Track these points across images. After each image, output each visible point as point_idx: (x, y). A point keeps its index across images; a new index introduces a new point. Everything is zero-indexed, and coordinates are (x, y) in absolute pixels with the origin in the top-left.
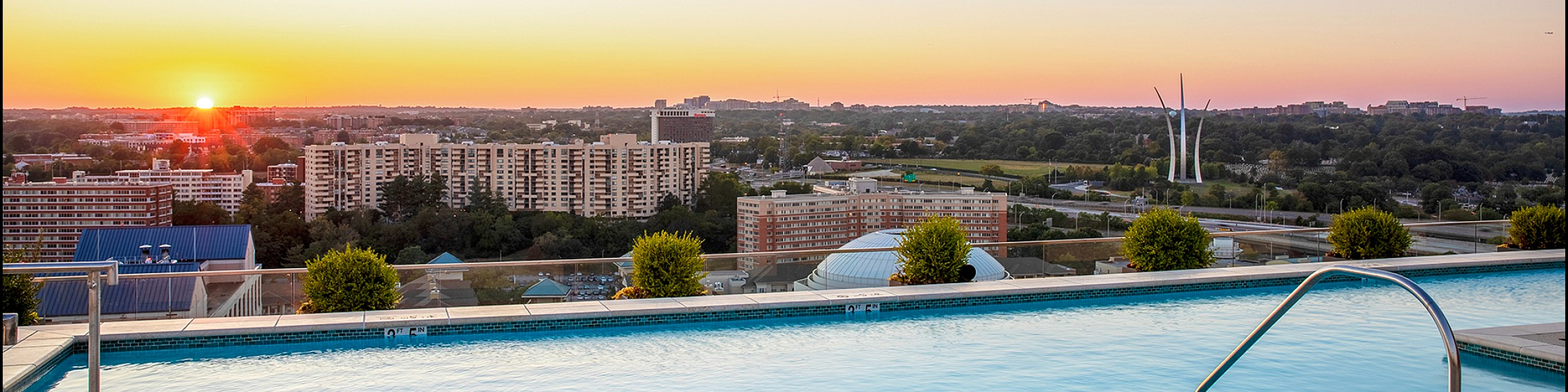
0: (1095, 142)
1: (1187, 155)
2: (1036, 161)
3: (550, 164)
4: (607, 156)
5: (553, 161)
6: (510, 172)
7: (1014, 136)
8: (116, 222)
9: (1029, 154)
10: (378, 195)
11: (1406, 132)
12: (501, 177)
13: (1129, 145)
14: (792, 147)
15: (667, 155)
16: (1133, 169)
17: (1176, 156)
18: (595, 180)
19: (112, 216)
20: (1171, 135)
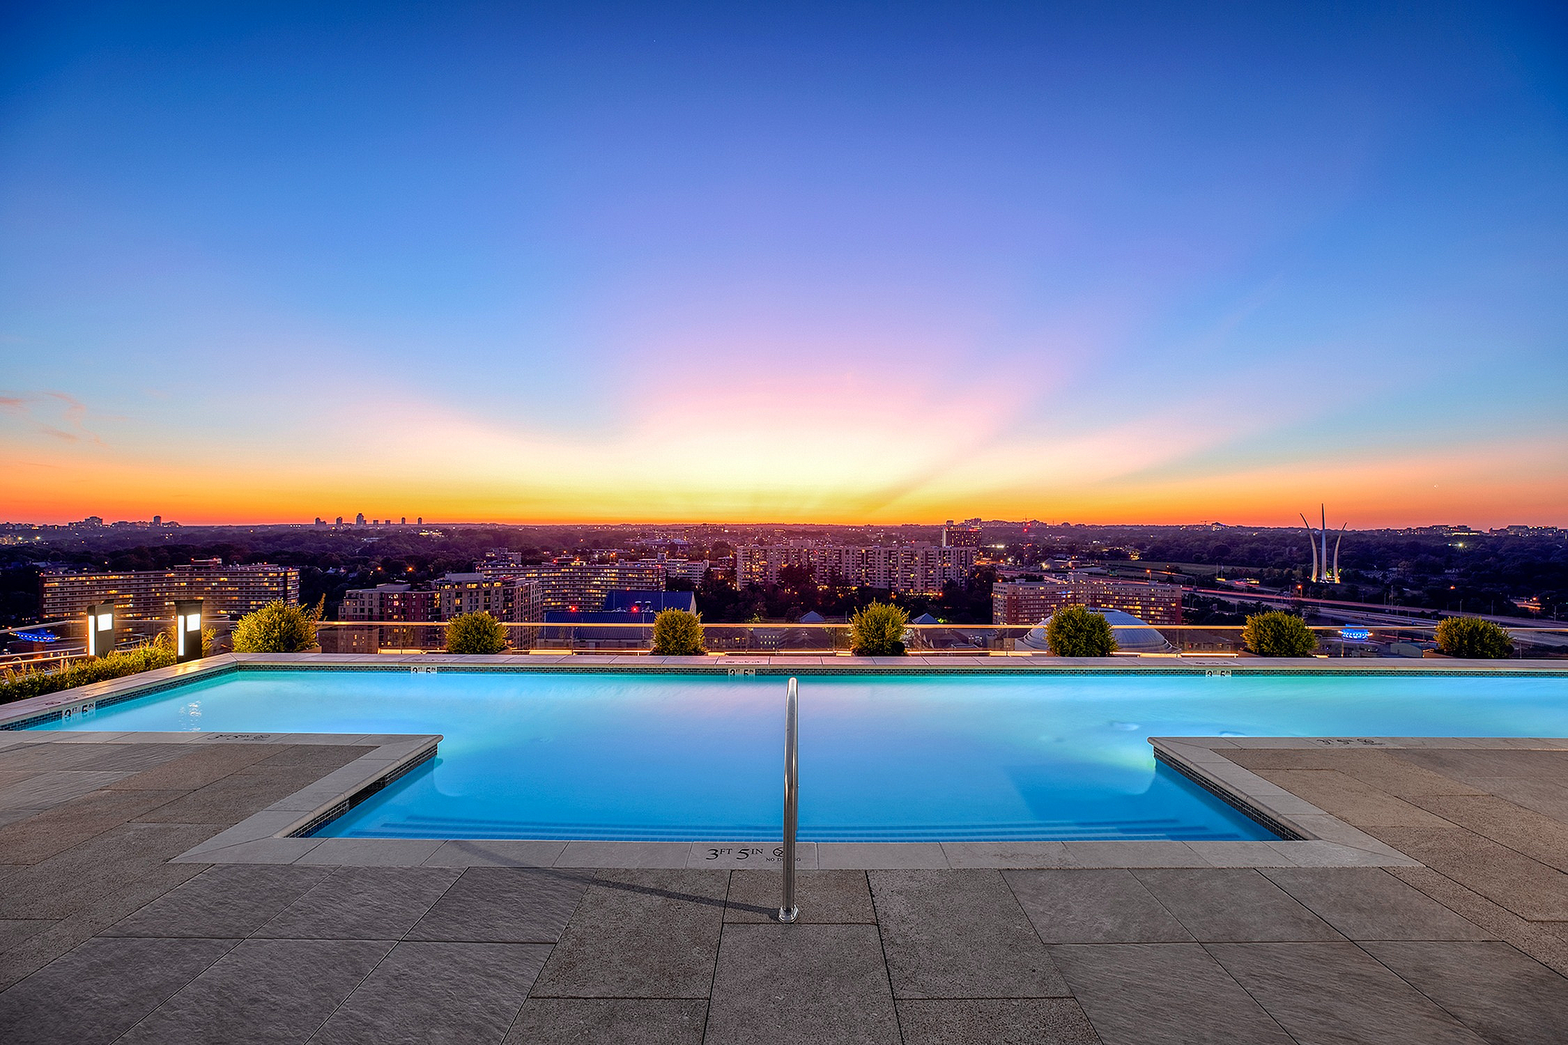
0: (1254, 552)
1: (1327, 563)
2: (1207, 564)
3: (877, 559)
4: (912, 555)
5: (879, 558)
6: (853, 564)
7: (1192, 546)
8: (638, 587)
9: (1203, 559)
10: (777, 576)
11: (1525, 550)
12: (847, 567)
13: (1281, 555)
14: (1033, 551)
15: (949, 555)
16: (1282, 572)
17: (1318, 563)
18: (905, 570)
19: (636, 584)
20: (1314, 548)
